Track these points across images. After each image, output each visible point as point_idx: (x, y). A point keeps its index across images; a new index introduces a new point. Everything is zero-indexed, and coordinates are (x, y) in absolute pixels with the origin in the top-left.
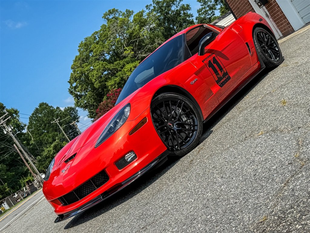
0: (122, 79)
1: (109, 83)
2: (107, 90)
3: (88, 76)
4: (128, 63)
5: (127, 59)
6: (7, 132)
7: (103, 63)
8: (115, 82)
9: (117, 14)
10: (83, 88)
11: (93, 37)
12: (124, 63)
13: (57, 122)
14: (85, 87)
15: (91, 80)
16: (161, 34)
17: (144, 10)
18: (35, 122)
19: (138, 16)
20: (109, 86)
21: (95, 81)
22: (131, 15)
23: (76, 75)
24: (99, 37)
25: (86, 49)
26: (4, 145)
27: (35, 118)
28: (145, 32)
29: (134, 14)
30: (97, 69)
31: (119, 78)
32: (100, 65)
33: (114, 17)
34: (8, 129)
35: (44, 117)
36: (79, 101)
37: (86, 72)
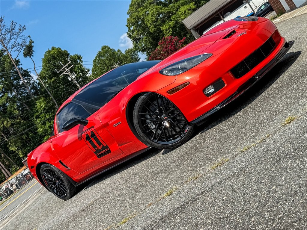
0: (177, 22)
1: (164, 28)
2: (162, 34)
3: (144, 20)
4: (182, 5)
5: (181, 1)
6: (71, 79)
7: (158, 7)
10: (140, 33)
12: (179, 5)
13: (117, 66)
14: (141, 32)
15: (146, 24)
18: (99, 64)
21: (150, 25)
23: (132, 21)
27: (99, 61)
30: (152, 14)
31: (173, 22)
32: (155, 10)
34: (72, 77)
35: (106, 60)
36: (137, 44)
37: (141, 16)
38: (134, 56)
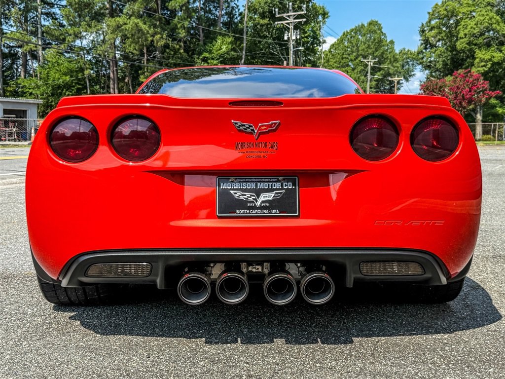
1: (481, 54)
2: (471, 63)
3: (460, 22)
6: (289, 38)
7: (495, 17)
8: (491, 59)
10: (438, 37)
13: (371, 64)
14: (442, 37)
15: (458, 31)
18: (348, 42)
20: (477, 58)
21: (463, 36)
23: (441, 11)
26: (278, 53)
27: (351, 38)
30: (478, 22)
31: (501, 55)
32: (488, 18)
34: (291, 35)
35: (363, 43)
36: (424, 51)
37: (460, 14)
38: (409, 65)
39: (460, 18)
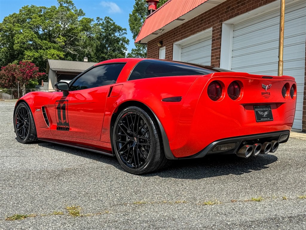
0: (41, 57)
1: (28, 53)
2: (22, 57)
3: (14, 35)
4: (54, 48)
5: (55, 45)
7: (34, 34)
8: (33, 56)
9: (71, 7)
10: (3, 42)
11: (39, 9)
12: (51, 46)
14: (5, 41)
15: (14, 40)
16: (95, 46)
17: (94, 19)
19: (87, 21)
20: (26, 55)
21: (17, 43)
22: (81, 15)
23: (4, 28)
24: (44, 13)
25: (27, 13)
28: (84, 36)
29: (84, 17)
30: (25, 36)
31: (39, 54)
32: (30, 34)
33: (67, 7)
37: (14, 31)
39: (14, 33)
